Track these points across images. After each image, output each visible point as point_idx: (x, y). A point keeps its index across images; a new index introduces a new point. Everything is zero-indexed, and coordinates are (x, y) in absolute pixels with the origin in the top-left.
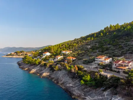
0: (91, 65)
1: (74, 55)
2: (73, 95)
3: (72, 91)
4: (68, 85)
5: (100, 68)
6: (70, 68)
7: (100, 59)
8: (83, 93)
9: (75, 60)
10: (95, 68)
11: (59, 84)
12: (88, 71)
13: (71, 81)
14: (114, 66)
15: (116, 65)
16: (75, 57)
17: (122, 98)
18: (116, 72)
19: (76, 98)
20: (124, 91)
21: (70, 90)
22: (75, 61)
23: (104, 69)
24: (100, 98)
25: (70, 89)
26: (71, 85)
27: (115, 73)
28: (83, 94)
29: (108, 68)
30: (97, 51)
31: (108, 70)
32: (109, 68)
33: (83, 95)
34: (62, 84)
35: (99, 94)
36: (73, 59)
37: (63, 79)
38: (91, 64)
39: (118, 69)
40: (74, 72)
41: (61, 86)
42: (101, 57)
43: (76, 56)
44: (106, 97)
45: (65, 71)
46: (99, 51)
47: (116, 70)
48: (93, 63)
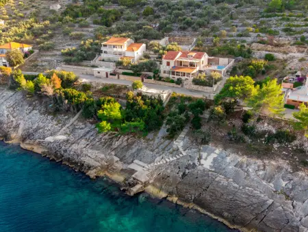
0: (93, 66)
1: (21, 36)
2: (89, 167)
3: (75, 157)
4: (49, 139)
5: (124, 74)
6: (31, 84)
7: (114, 46)
8: (113, 153)
9: (31, 52)
10: (111, 74)
11: (11, 139)
12: (94, 85)
13: (55, 123)
14: (163, 67)
15: (168, 64)
16: (27, 42)
17: (225, 149)
18: (172, 81)
19: (102, 174)
20: (221, 132)
21: (66, 155)
22: (31, 57)
23: (139, 75)
24: (171, 159)
25: (65, 151)
26: (61, 137)
27: (171, 84)
28: (116, 159)
29: (148, 73)
30: (88, 20)
31: (149, 78)
32: (151, 74)
33: (117, 162)
34: (24, 139)
35: (164, 149)
36: (22, 49)
37: (21, 122)
38: (92, 63)
39: (178, 74)
40: (54, 95)
41: (28, 147)
42: (116, 41)
43: (28, 37)
44: (184, 154)
45: (11, 93)
46: (96, 23)
47: (171, 76)
48: (96, 61)
